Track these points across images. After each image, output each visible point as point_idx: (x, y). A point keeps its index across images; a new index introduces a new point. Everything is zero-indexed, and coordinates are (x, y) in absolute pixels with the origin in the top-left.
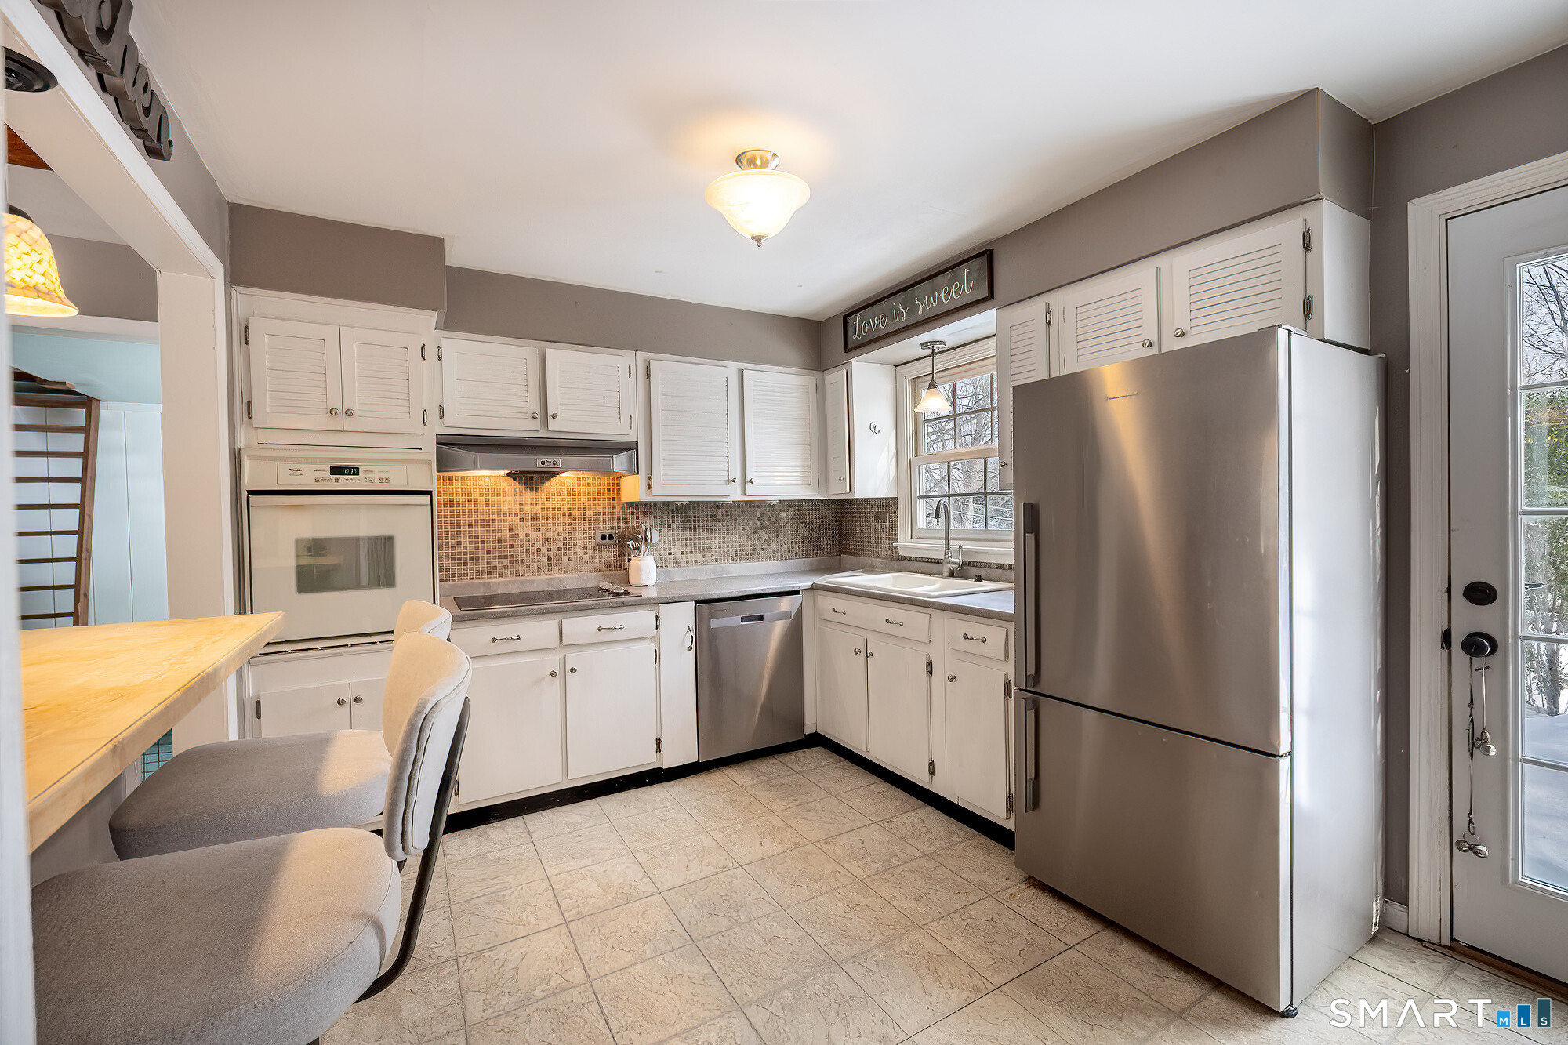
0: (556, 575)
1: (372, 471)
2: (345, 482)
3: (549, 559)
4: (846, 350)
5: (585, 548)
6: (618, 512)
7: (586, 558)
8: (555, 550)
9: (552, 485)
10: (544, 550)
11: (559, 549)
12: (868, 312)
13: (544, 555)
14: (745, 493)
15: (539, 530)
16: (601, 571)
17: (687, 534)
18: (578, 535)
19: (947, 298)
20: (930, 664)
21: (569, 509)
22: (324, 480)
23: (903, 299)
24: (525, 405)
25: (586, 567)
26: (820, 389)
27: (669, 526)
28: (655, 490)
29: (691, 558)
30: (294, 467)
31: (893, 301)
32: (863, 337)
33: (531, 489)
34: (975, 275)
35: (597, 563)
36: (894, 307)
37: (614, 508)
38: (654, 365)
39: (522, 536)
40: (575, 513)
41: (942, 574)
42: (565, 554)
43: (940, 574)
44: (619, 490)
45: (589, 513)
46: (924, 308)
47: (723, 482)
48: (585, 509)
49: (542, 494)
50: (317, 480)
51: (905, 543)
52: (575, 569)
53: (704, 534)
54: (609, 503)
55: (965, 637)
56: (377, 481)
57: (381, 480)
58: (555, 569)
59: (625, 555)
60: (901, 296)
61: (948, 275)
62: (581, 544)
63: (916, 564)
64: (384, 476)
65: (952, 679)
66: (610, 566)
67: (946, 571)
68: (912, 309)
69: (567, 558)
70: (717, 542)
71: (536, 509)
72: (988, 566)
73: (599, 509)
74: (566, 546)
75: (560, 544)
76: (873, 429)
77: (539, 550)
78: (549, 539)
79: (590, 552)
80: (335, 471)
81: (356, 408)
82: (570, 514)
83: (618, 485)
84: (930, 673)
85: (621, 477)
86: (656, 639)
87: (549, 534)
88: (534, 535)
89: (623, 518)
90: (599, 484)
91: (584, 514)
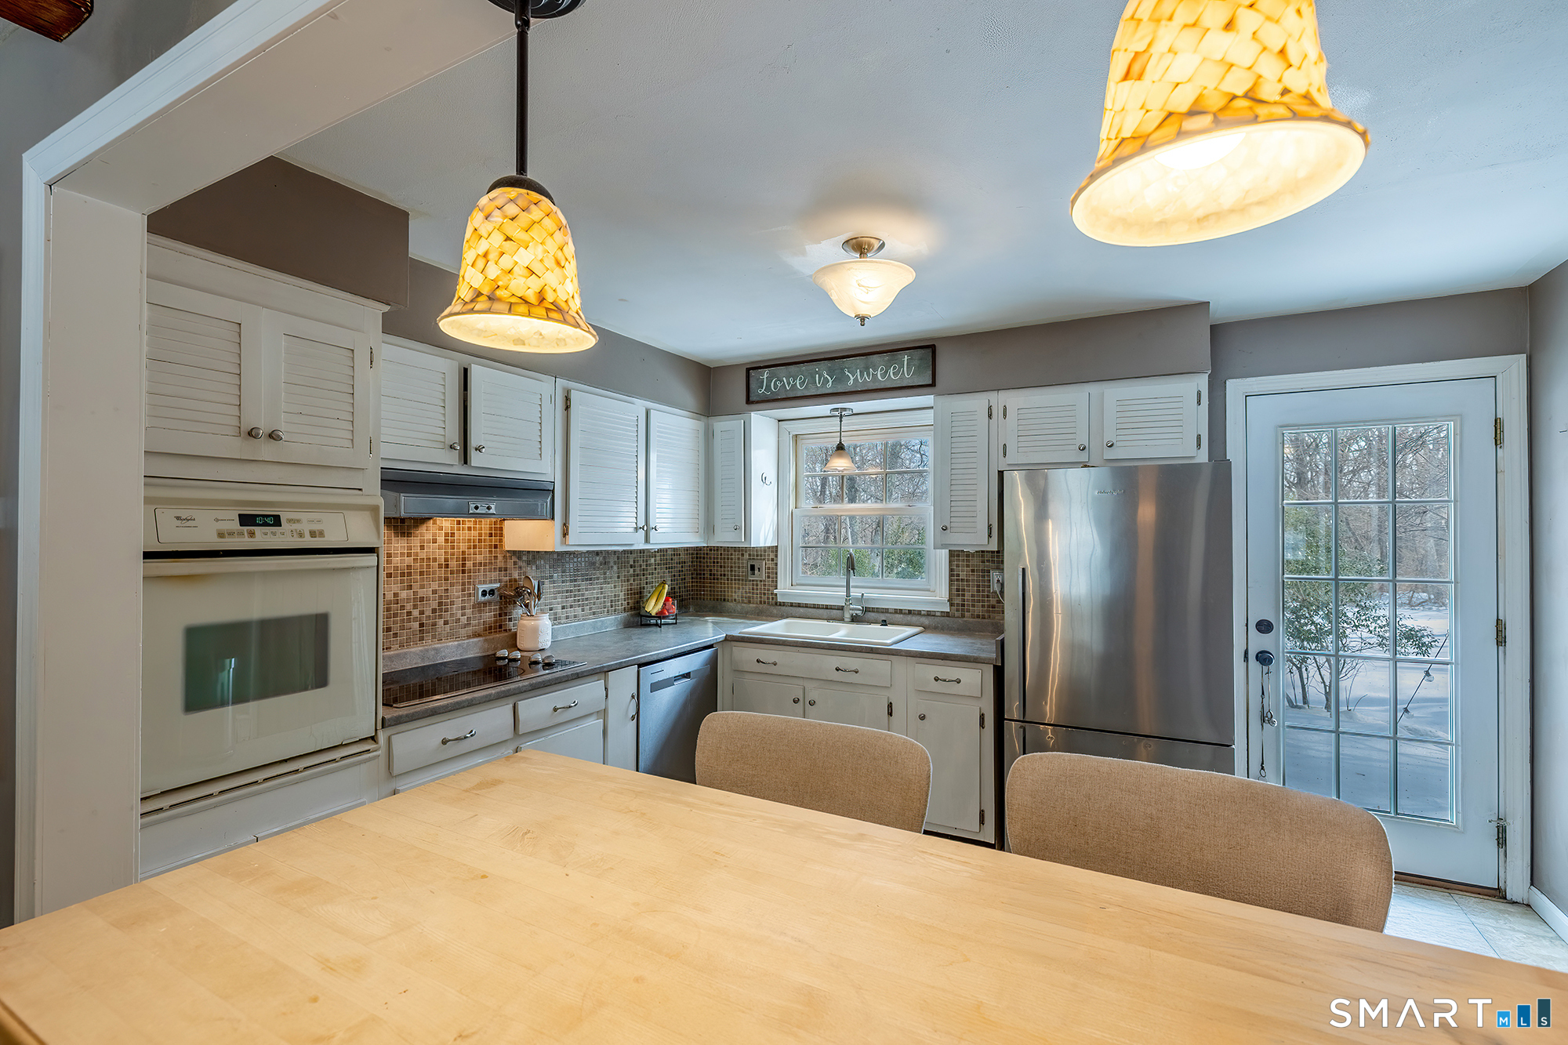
0: (430, 644)
1: (298, 521)
2: (263, 538)
3: (422, 625)
4: (748, 402)
5: (463, 608)
6: (500, 563)
7: (464, 620)
8: (428, 612)
9: (427, 532)
10: (416, 613)
11: (434, 611)
12: (782, 370)
13: (415, 619)
14: (647, 540)
15: (410, 587)
16: (479, 635)
17: (568, 586)
18: (456, 592)
19: (883, 376)
20: (890, 705)
21: (446, 560)
22: (231, 534)
23: (830, 367)
24: (441, 431)
25: (463, 632)
26: (709, 436)
27: (551, 577)
28: (572, 539)
29: (571, 612)
30: (184, 514)
31: (816, 367)
32: (772, 392)
33: (403, 534)
34: (917, 362)
35: (477, 624)
36: (817, 372)
37: (496, 557)
38: (574, 395)
39: (390, 596)
40: (453, 564)
41: (843, 620)
42: (440, 617)
43: (842, 620)
44: (501, 535)
45: (469, 564)
46: (856, 380)
47: (632, 530)
48: (464, 559)
49: (415, 542)
50: (221, 535)
51: (785, 589)
52: (452, 636)
53: (583, 585)
54: (490, 552)
55: (936, 679)
56: (307, 534)
57: (313, 534)
58: (428, 636)
59: (506, 614)
60: (828, 364)
61: (886, 357)
62: (458, 603)
63: (802, 610)
64: (316, 527)
65: (922, 718)
66: (490, 628)
67: (847, 616)
68: (841, 378)
69: (441, 622)
70: (595, 593)
71: (408, 561)
72: (886, 611)
73: (479, 558)
74: (442, 607)
75: (435, 605)
76: (764, 480)
77: (409, 613)
78: (422, 599)
79: (468, 611)
80: (246, 520)
81: (283, 427)
82: (447, 566)
83: (501, 529)
84: (890, 714)
85: (504, 520)
86: (604, 714)
87: (421, 593)
88: (404, 594)
89: (506, 570)
90: (481, 529)
91: (464, 565)
